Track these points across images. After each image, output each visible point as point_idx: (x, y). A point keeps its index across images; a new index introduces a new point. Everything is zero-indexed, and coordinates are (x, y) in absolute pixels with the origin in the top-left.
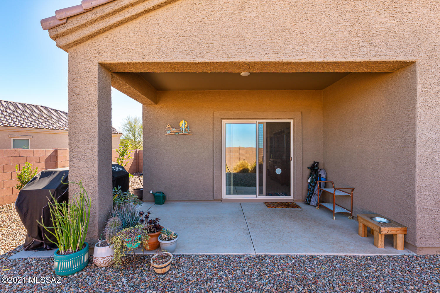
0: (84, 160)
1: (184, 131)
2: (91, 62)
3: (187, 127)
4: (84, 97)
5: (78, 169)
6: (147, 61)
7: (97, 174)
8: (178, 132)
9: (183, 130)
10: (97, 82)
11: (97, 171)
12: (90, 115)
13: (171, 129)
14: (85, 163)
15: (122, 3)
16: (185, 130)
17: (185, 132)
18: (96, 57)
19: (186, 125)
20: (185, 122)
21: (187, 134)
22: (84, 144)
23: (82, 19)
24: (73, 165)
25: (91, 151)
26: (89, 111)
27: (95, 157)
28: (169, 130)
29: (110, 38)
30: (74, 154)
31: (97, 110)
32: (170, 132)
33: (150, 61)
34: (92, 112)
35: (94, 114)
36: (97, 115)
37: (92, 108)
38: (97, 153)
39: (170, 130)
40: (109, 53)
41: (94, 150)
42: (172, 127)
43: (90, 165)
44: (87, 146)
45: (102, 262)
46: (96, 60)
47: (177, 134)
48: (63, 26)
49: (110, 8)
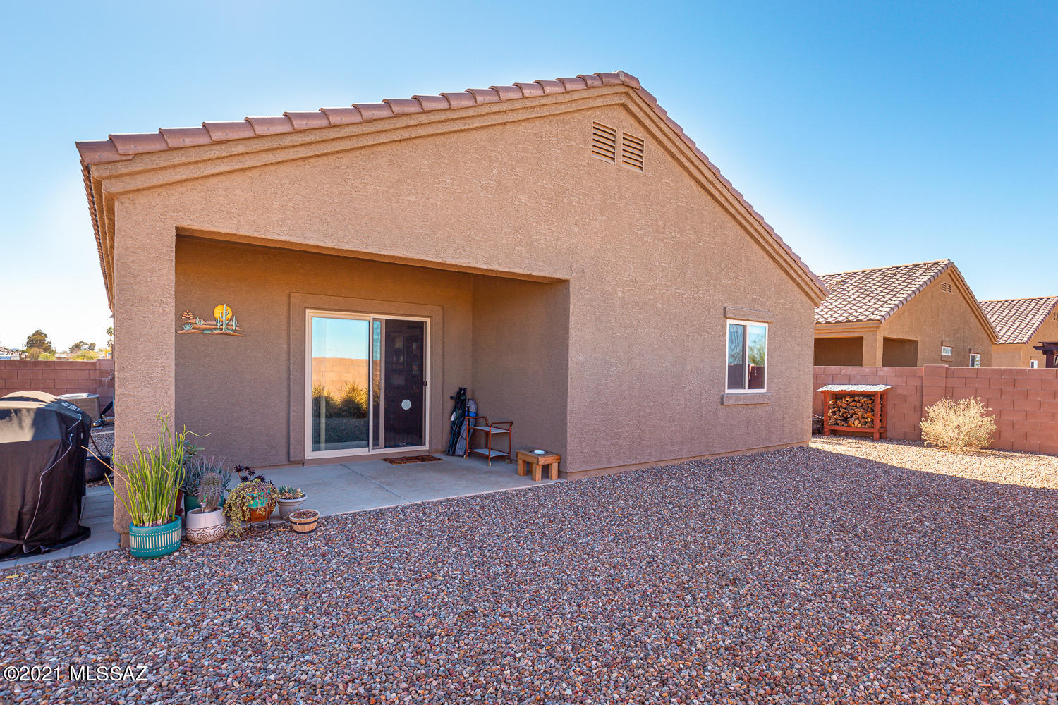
0: (147, 385)
1: (224, 327)
2: (161, 224)
3: (232, 319)
4: (149, 280)
5: (136, 400)
6: (263, 237)
7: (173, 407)
8: (211, 330)
9: (222, 325)
10: (174, 258)
11: (173, 403)
12: (161, 310)
13: (194, 321)
14: (150, 389)
15: (234, 149)
16: (227, 325)
17: (227, 329)
18: (172, 217)
19: (230, 316)
20: (228, 308)
21: (232, 333)
22: (149, 359)
23: (162, 158)
24: (125, 392)
25: (162, 370)
26: (159, 305)
27: (170, 379)
28: (188, 324)
29: (199, 190)
30: (126, 374)
31: (173, 304)
32: (189, 328)
33: (269, 237)
34: (164, 305)
35: (168, 310)
36: (174, 311)
37: (164, 300)
38: (173, 374)
39: (191, 324)
40: (198, 215)
41: (167, 369)
42: (195, 318)
43: (159, 393)
44: (155, 361)
45: (212, 532)
46: (172, 222)
47: (209, 332)
48: (125, 163)
49: (213, 152)
